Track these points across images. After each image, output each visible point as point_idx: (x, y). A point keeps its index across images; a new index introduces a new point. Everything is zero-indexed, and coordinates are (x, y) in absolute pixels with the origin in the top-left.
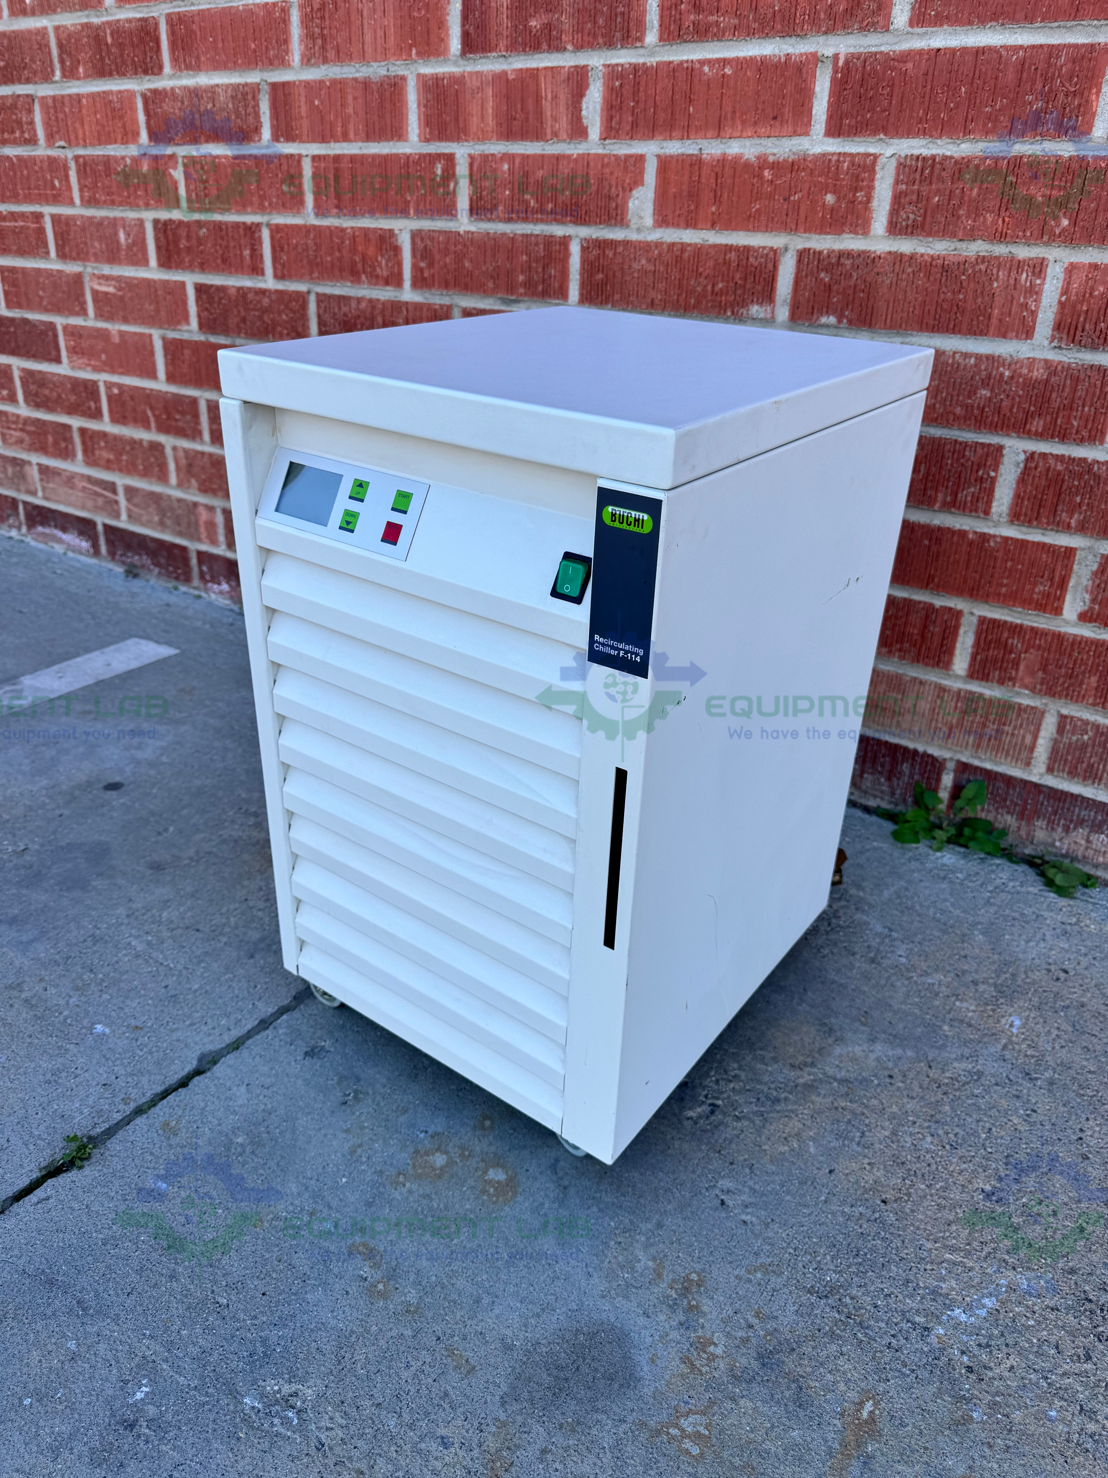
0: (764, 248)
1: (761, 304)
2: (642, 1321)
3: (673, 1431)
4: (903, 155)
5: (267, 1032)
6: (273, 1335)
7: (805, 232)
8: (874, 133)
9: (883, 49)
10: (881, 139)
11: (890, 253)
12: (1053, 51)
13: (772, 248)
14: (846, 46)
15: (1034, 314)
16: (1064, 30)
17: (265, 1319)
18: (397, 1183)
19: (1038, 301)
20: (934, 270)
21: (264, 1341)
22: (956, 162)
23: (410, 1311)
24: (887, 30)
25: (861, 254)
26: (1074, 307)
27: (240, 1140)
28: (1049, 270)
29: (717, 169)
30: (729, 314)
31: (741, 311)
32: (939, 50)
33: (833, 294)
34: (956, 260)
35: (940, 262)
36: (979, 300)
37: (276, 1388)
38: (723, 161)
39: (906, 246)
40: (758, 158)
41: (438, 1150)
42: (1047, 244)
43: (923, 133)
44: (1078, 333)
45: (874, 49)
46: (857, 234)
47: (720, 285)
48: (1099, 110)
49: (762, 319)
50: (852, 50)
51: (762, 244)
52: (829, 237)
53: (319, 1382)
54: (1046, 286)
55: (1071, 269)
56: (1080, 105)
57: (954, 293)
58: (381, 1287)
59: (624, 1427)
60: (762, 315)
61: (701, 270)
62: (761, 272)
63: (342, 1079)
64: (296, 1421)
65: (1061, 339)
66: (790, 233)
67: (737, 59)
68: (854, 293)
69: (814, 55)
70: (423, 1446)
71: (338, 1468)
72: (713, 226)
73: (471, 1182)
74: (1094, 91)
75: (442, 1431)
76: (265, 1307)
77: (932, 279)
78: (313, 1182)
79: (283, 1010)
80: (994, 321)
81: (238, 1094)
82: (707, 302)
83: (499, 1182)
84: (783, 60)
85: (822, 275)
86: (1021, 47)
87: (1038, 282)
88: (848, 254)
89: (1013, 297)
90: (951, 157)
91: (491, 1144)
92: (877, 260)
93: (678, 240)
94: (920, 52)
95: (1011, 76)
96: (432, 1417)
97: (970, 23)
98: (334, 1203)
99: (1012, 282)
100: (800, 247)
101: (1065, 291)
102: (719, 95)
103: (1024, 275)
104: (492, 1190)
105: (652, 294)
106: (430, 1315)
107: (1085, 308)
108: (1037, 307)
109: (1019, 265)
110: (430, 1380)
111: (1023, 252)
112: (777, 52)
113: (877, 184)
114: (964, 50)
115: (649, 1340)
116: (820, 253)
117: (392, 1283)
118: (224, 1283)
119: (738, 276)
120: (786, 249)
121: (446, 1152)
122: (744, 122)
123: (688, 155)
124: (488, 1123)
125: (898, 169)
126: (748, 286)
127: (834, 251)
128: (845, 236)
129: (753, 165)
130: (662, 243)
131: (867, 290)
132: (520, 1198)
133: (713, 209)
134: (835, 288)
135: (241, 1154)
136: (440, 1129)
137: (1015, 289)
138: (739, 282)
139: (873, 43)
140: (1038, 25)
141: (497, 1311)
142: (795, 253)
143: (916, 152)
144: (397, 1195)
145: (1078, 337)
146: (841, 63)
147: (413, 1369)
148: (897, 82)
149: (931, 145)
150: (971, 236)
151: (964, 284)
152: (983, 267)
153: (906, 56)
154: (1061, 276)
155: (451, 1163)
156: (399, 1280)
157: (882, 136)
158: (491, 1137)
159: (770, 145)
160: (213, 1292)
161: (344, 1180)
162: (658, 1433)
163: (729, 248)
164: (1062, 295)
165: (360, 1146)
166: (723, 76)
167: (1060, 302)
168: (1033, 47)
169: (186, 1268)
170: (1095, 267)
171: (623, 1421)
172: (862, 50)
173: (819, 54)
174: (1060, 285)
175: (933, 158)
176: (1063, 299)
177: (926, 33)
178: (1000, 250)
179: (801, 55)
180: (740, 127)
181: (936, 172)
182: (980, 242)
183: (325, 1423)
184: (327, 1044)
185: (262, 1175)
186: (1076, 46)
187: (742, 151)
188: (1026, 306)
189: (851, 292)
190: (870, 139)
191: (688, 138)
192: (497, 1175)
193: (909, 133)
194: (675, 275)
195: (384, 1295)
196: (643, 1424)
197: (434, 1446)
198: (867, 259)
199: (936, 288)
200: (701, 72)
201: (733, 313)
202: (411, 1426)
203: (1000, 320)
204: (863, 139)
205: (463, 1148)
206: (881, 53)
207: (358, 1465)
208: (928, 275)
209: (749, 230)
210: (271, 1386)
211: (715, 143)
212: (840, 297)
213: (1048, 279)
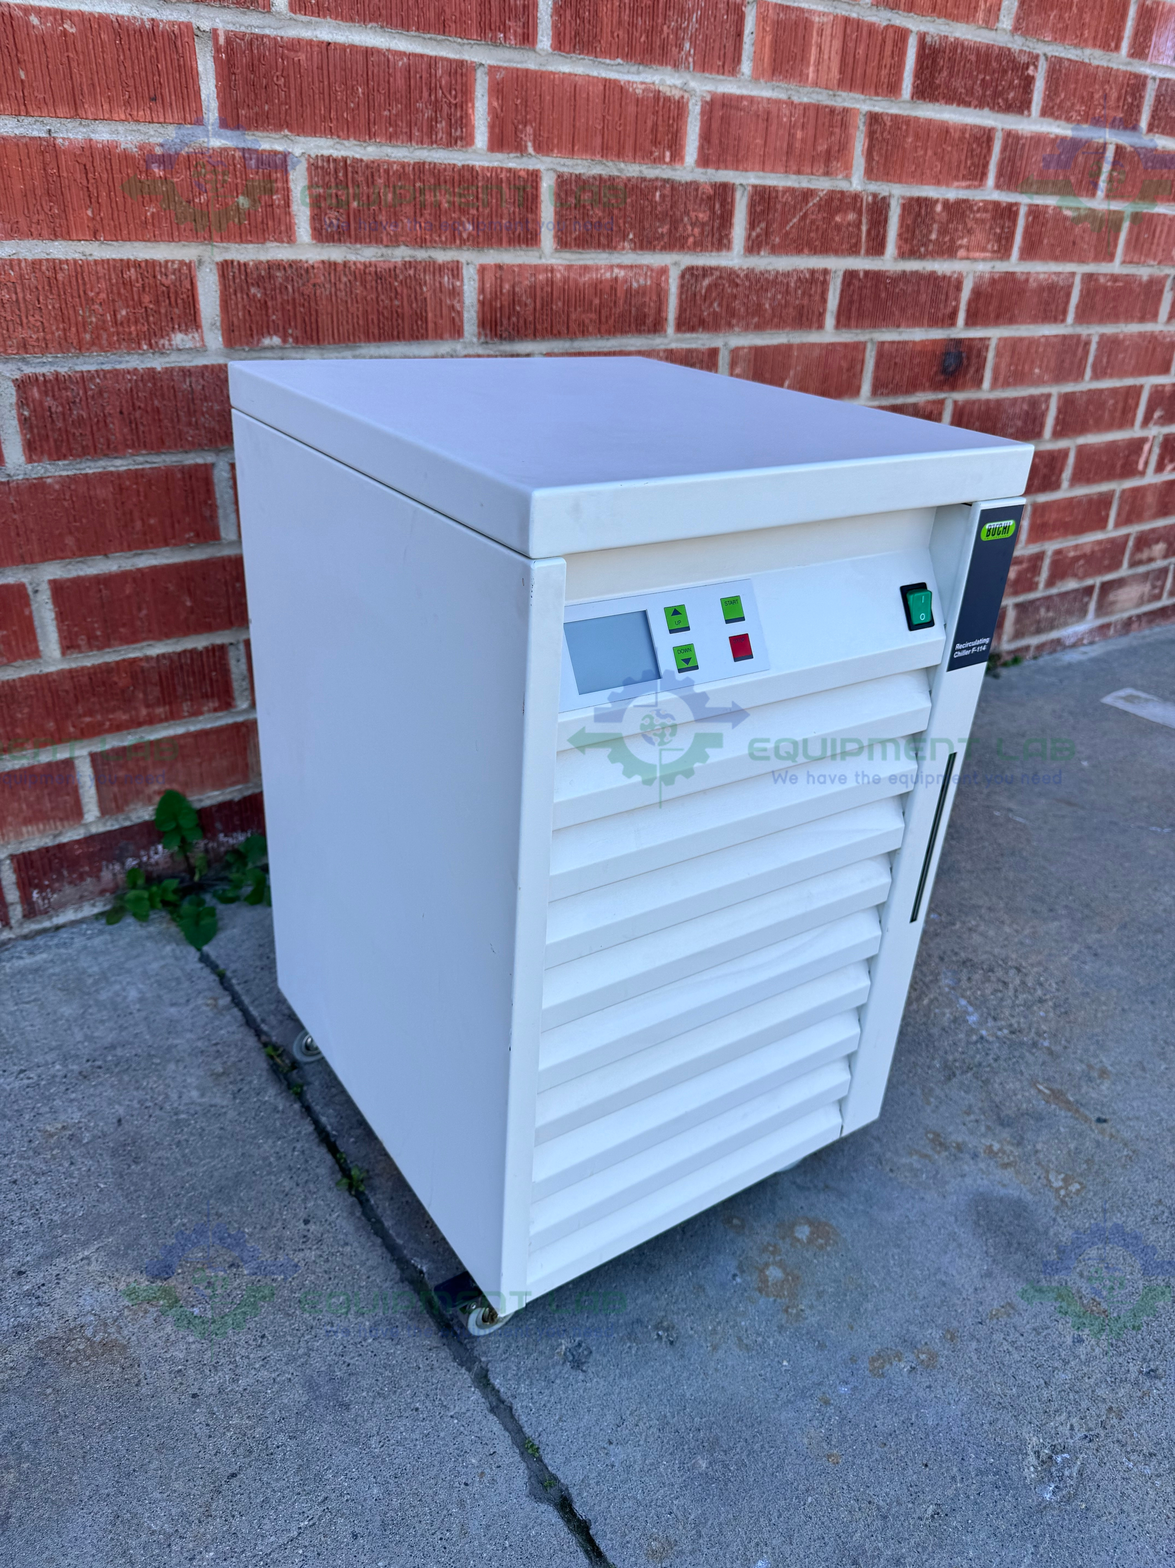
0: (173, 262)
1: (186, 332)
2: (968, 1181)
3: (1062, 1192)
4: (313, 156)
5: (517, 1405)
6: (973, 1463)
7: (222, 241)
8: (279, 127)
9: (267, 32)
10: (286, 136)
11: (323, 262)
12: (432, 62)
13: (182, 263)
14: (223, 21)
15: (460, 314)
16: (435, 43)
17: (955, 1469)
18: (798, 1315)
19: (461, 302)
20: (369, 278)
21: (980, 1472)
22: (367, 166)
23: (951, 1336)
24: (269, 12)
25: (292, 264)
26: (491, 305)
27: (704, 1465)
28: (465, 272)
29: (83, 160)
30: (145, 347)
31: (162, 342)
32: (329, 44)
33: (270, 311)
34: (386, 266)
35: (373, 269)
36: (414, 305)
37: (1032, 1469)
38: (89, 150)
39: (336, 253)
40: (141, 148)
41: (762, 1271)
42: (460, 247)
43: (330, 132)
44: (499, 328)
45: (257, 31)
46: (282, 242)
47: (124, 313)
48: (476, 125)
49: (191, 349)
50: (231, 27)
51: (170, 257)
52: (251, 246)
53: (1025, 1430)
54: (466, 287)
55: (482, 270)
56: (461, 117)
57: (391, 300)
58: (923, 1357)
59: (1060, 1220)
60: (189, 345)
61: (91, 294)
62: (176, 293)
63: (631, 1336)
64: (1066, 1455)
65: (486, 336)
66: (202, 243)
67: (81, 15)
68: (295, 308)
69: (188, 25)
70: (1083, 1357)
71: (1108, 1427)
72: (95, 236)
73: (808, 1255)
74: (470, 105)
75: (1069, 1340)
76: (941, 1466)
77: (368, 287)
78: (783, 1395)
79: (483, 1381)
80: (431, 325)
81: (622, 1456)
82: (110, 335)
83: (812, 1233)
84: (148, 25)
85: (253, 290)
86: (405, 53)
87: (458, 284)
88: (279, 265)
89: (441, 300)
90: (362, 160)
91: (764, 1227)
92: (311, 270)
93: (44, 256)
94: (310, 43)
95: (400, 82)
96: (1056, 1344)
97: (352, 20)
98: (815, 1378)
99: (437, 284)
100: (219, 258)
101: (482, 290)
102: (65, 60)
103: (446, 279)
104: (821, 1241)
105: (21, 333)
106: (955, 1324)
107: (499, 305)
108: (462, 307)
109: (439, 269)
110: (1022, 1338)
111: (442, 256)
112: (137, 14)
113: (292, 185)
114: (353, 47)
115: (986, 1182)
116: (245, 264)
117: (919, 1346)
118: (910, 1505)
119: (146, 299)
120: (200, 262)
121: (767, 1265)
122: (110, 100)
123: (32, 138)
124: (735, 1221)
125: (309, 169)
126: (163, 311)
127: (261, 262)
128: (269, 244)
129: (133, 158)
130: (19, 261)
131: (306, 304)
132: (833, 1222)
133: (89, 213)
134: (270, 304)
135: (726, 1466)
136: (735, 1263)
137: (441, 291)
138: (151, 306)
139: (254, 23)
140: (413, 33)
141: (954, 1273)
142: (214, 267)
143: (326, 153)
144: (813, 1320)
145: (499, 332)
146: (222, 41)
147: (1010, 1349)
148: (292, 74)
149: (338, 146)
150: (395, 241)
151: (399, 290)
152: (411, 272)
153: (296, 45)
154: (476, 277)
155: (781, 1265)
156: (917, 1339)
157: (286, 132)
158: (755, 1224)
159: (152, 133)
160: (920, 1519)
161: (785, 1363)
162: (1063, 1202)
163: (127, 264)
164: (479, 294)
165: (740, 1339)
166: (65, 33)
167: (479, 301)
168: (415, 55)
169: (887, 1547)
170: (499, 267)
171: (1055, 1220)
172: (243, 29)
173: (195, 26)
174: (476, 285)
175: (345, 159)
176: (481, 297)
177: (310, 23)
178: (421, 255)
179: (173, 23)
180: (106, 107)
181: (350, 175)
182: (403, 248)
183: (1065, 1430)
184: (565, 1344)
185: (762, 1447)
186: (450, 61)
187: (114, 137)
188: (453, 307)
189: (290, 307)
190: (273, 135)
191: (28, 114)
192: (803, 1232)
193: (314, 132)
194: (52, 303)
195: (933, 1356)
196: (1057, 1209)
197: (1082, 1350)
198: (297, 270)
199: (374, 296)
200: (28, 24)
201: (150, 346)
202: (1066, 1362)
203: (435, 323)
204: (265, 134)
205: (764, 1250)
206: (268, 36)
207: (1104, 1411)
208: (364, 283)
209: (149, 240)
210: (1030, 1474)
211: (70, 124)
212: (280, 314)
213: (466, 281)
